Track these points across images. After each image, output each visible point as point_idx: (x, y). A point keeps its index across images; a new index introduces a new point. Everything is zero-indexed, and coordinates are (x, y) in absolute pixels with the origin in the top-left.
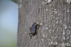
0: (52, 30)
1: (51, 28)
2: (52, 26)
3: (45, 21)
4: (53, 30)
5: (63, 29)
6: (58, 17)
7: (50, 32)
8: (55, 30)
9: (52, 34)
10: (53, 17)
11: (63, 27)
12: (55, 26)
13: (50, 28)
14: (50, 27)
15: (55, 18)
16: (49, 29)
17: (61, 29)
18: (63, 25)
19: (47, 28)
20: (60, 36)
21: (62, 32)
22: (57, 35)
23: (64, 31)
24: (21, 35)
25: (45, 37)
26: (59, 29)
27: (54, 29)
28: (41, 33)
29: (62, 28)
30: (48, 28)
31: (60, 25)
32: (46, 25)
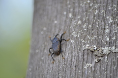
0: (88, 26)
1: (87, 21)
2: (88, 19)
3: (77, 10)
4: (90, 26)
5: (105, 24)
7: (85, 28)
8: (92, 26)
9: (89, 31)
11: (106, 20)
12: (94, 18)
13: (85, 22)
14: (84, 19)
16: (83, 23)
17: (103, 23)
18: (106, 17)
19: (79, 22)
20: (101, 34)
21: (105, 29)
22: (96, 33)
23: (107, 27)
25: (77, 37)
26: (99, 24)
27: (92, 23)
28: (69, 31)
31: (101, 17)
32: (79, 17)
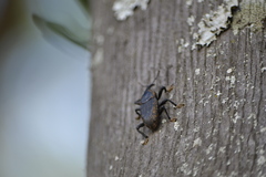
0: (217, 149)
1: (215, 139)
2: (218, 134)
3: (191, 113)
4: (222, 150)
5: (257, 145)
6: (240, 98)
7: (210, 155)
8: (227, 149)
9: (219, 162)
10: (220, 99)
11: (258, 136)
12: (230, 131)
13: (211, 140)
14: (208, 135)
15: (228, 103)
16: (206, 144)
17: (252, 143)
18: (258, 128)
19: (198, 141)
20: (247, 169)
21: (256, 157)
22: (237, 167)
23: (262, 151)
24: (102, 168)
25: (191, 175)
26: (242, 144)
27: (226, 143)
28: (174, 161)
29: (254, 139)
30: (204, 142)
31: (248, 130)
32: (195, 130)
